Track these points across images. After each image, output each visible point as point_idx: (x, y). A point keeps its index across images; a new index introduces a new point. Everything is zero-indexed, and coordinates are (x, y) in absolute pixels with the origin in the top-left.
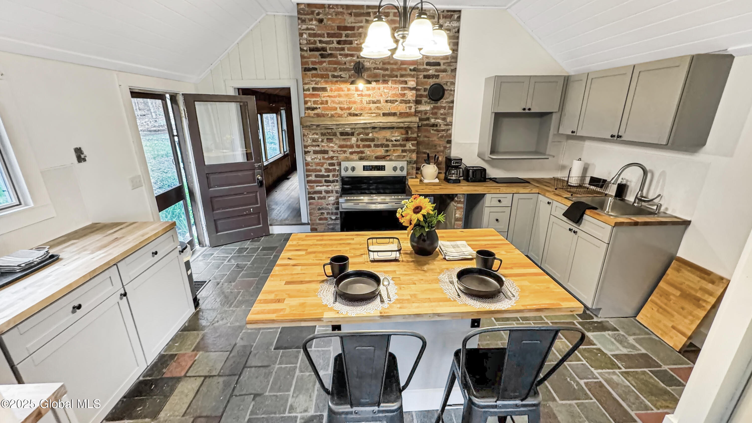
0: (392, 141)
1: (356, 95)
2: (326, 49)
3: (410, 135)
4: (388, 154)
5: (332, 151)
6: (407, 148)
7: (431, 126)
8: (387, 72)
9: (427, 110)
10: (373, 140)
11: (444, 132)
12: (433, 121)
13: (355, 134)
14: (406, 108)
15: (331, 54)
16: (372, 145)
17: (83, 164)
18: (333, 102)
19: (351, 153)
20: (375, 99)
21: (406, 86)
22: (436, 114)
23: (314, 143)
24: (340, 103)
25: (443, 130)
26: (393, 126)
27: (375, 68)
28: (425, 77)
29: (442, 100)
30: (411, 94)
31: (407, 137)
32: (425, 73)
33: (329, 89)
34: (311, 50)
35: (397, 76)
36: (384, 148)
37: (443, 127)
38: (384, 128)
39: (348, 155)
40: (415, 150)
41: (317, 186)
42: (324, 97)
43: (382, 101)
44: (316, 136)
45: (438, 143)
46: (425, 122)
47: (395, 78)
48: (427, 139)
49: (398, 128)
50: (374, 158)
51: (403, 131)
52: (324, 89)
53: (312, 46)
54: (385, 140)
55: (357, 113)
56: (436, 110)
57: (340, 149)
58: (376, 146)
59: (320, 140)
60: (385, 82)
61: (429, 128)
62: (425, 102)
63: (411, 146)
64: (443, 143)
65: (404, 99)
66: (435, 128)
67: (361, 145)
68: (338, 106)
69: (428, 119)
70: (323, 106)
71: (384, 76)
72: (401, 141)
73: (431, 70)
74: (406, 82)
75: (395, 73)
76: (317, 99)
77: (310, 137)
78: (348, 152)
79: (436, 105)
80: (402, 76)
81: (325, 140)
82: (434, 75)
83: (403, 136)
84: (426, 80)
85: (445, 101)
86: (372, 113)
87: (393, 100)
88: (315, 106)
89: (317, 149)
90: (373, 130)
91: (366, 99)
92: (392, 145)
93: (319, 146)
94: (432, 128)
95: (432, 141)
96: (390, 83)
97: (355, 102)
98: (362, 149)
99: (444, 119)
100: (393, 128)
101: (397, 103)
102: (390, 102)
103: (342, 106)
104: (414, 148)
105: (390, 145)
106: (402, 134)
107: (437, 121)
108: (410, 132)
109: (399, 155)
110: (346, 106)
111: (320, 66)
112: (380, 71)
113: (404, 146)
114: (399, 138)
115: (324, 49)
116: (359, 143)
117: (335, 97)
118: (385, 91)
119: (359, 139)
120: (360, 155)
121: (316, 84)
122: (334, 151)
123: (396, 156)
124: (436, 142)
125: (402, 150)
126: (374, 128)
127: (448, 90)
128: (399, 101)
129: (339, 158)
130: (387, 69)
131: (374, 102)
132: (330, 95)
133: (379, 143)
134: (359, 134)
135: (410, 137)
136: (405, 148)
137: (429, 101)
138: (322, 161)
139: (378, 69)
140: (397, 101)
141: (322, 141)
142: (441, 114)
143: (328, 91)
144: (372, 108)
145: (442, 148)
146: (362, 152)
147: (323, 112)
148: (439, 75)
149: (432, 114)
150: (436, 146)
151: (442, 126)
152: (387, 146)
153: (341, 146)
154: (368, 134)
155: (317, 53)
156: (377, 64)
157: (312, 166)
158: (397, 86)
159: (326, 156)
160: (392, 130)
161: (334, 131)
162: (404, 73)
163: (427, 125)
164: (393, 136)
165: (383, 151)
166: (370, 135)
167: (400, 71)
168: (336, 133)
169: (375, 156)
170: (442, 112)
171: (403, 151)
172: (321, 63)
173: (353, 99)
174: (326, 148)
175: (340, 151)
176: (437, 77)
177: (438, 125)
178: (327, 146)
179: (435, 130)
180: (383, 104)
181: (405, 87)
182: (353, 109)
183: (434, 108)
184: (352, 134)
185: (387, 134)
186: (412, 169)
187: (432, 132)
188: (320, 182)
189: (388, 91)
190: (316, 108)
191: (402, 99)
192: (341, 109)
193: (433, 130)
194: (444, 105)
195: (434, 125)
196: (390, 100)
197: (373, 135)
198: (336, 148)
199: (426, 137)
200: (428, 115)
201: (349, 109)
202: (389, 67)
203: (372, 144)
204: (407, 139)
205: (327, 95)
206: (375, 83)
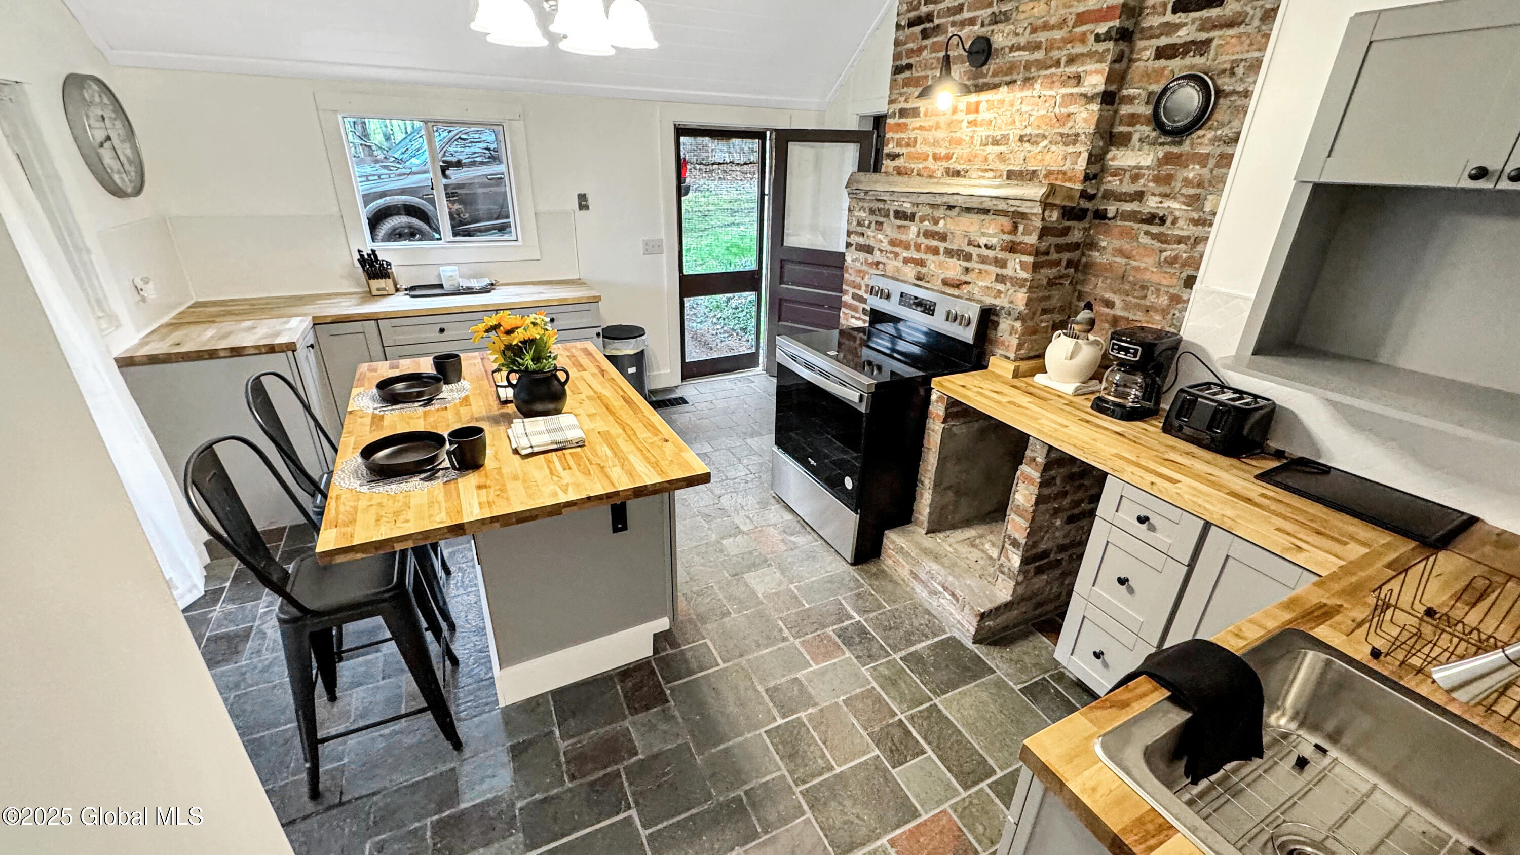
0: (979, 246)
1: (965, 124)
2: (933, 16)
3: (1020, 238)
4: (967, 279)
5: (879, 249)
6: (1008, 271)
7: (1143, 221)
8: (1039, 55)
9: (1140, 168)
10: (943, 237)
11: (1182, 246)
12: (1152, 204)
13: (917, 218)
14: (1065, 158)
15: (938, 26)
16: (942, 250)
17: (584, 212)
18: (925, 142)
19: (906, 261)
20: (998, 134)
21: (1075, 90)
22: (1168, 179)
23: (859, 229)
24: (936, 143)
25: (1180, 240)
26: (985, 206)
27: (1012, 48)
28: (1162, 53)
29: (1200, 133)
30: (1084, 115)
31: (1012, 242)
32: (1164, 41)
33: (922, 110)
34: (911, 24)
35: (1058, 64)
36: (961, 262)
37: (1184, 229)
38: (968, 210)
39: (899, 264)
40: (1025, 280)
41: (853, 317)
42: (914, 129)
43: (1011, 137)
44: (863, 214)
45: (1155, 278)
46: (1128, 207)
47: (1053, 70)
48: (1123, 261)
49: (998, 213)
50: (940, 281)
51: (1006, 222)
52: (915, 112)
53: (912, 14)
54: (966, 241)
55: (959, 167)
56: (1168, 169)
57: (889, 248)
58: (949, 253)
59: (867, 223)
60: (1028, 81)
61: (1136, 226)
62: (1140, 140)
63: (1018, 267)
64: (1170, 281)
65: (1065, 130)
66: (1155, 229)
67: (923, 246)
68: (930, 150)
69: (1139, 196)
70: (909, 149)
71: (1028, 66)
72: (998, 249)
73: (1185, 25)
74: (1078, 79)
75: (1055, 54)
76: (903, 135)
77: (856, 214)
78: (901, 258)
79: (1175, 150)
80: (1071, 60)
81: (873, 225)
82: (1193, 42)
83: (1007, 237)
84: (1163, 63)
85: (1210, 135)
86: (986, 170)
87: (1037, 136)
88: (897, 150)
89: (861, 240)
90: (948, 213)
91: (982, 132)
92: (979, 256)
93: (863, 234)
94: (1146, 227)
95: (1137, 269)
96: (1037, 86)
97: (959, 142)
98: (923, 256)
99: (1195, 201)
100: (986, 212)
101: (1045, 143)
102: (1028, 141)
103: (937, 151)
104: (1024, 275)
105: (974, 257)
106: (1004, 233)
107: (1168, 203)
108: (1021, 228)
109: (988, 288)
110: (943, 152)
111: (918, 59)
112: (1022, 53)
113: (1002, 264)
114: (994, 241)
115: (929, 17)
116: (921, 239)
117: (929, 129)
118: (1025, 108)
119: (922, 231)
120: (919, 268)
121: (906, 101)
122: (881, 251)
123: (981, 287)
124: (1147, 276)
125: (997, 275)
126: (951, 207)
127: (1234, 92)
128: (1049, 138)
129: (888, 267)
130: (1037, 46)
131: (996, 143)
132: (923, 124)
133: (955, 247)
134: (922, 220)
135: (1021, 243)
136: (1004, 272)
137: (1154, 134)
138: (864, 268)
139: (1019, 48)
140: (1044, 137)
141: (869, 227)
142: (1187, 182)
143: (922, 115)
144: (990, 157)
145: (1164, 300)
146: (921, 263)
147: (907, 164)
148: (1209, 41)
149: (1157, 180)
150: (1143, 288)
151: (1181, 223)
152: (968, 257)
153: (892, 243)
154: (936, 222)
155: (917, 29)
156: (1017, 35)
157: (850, 274)
158: (1053, 93)
159: (870, 259)
160: (983, 217)
161: (887, 207)
162: (1079, 49)
163: (1133, 216)
164: (983, 234)
165: (959, 270)
166: (942, 223)
167: (1069, 46)
168: (888, 210)
169: (943, 276)
170: (1191, 175)
171: (1000, 279)
172: (920, 50)
173: (958, 135)
174: (872, 243)
175: (891, 252)
176: (1202, 47)
177: (1168, 222)
178: (874, 237)
179: (1154, 236)
180: (1014, 145)
181: (1072, 94)
182: (954, 159)
183: (1168, 159)
184: (912, 218)
185: (970, 225)
186: (1011, 334)
187: (1144, 240)
188: (855, 309)
189: (1030, 108)
190: (898, 156)
191: (1061, 130)
192: (936, 158)
193: (1147, 233)
194: (1203, 150)
195: (1152, 219)
196: (1030, 135)
197: (946, 224)
198: (885, 245)
199: (1121, 252)
200: (1142, 181)
201: (948, 157)
202: (1042, 37)
203: (942, 246)
204: (1012, 248)
205: (918, 125)
206: (1006, 87)
